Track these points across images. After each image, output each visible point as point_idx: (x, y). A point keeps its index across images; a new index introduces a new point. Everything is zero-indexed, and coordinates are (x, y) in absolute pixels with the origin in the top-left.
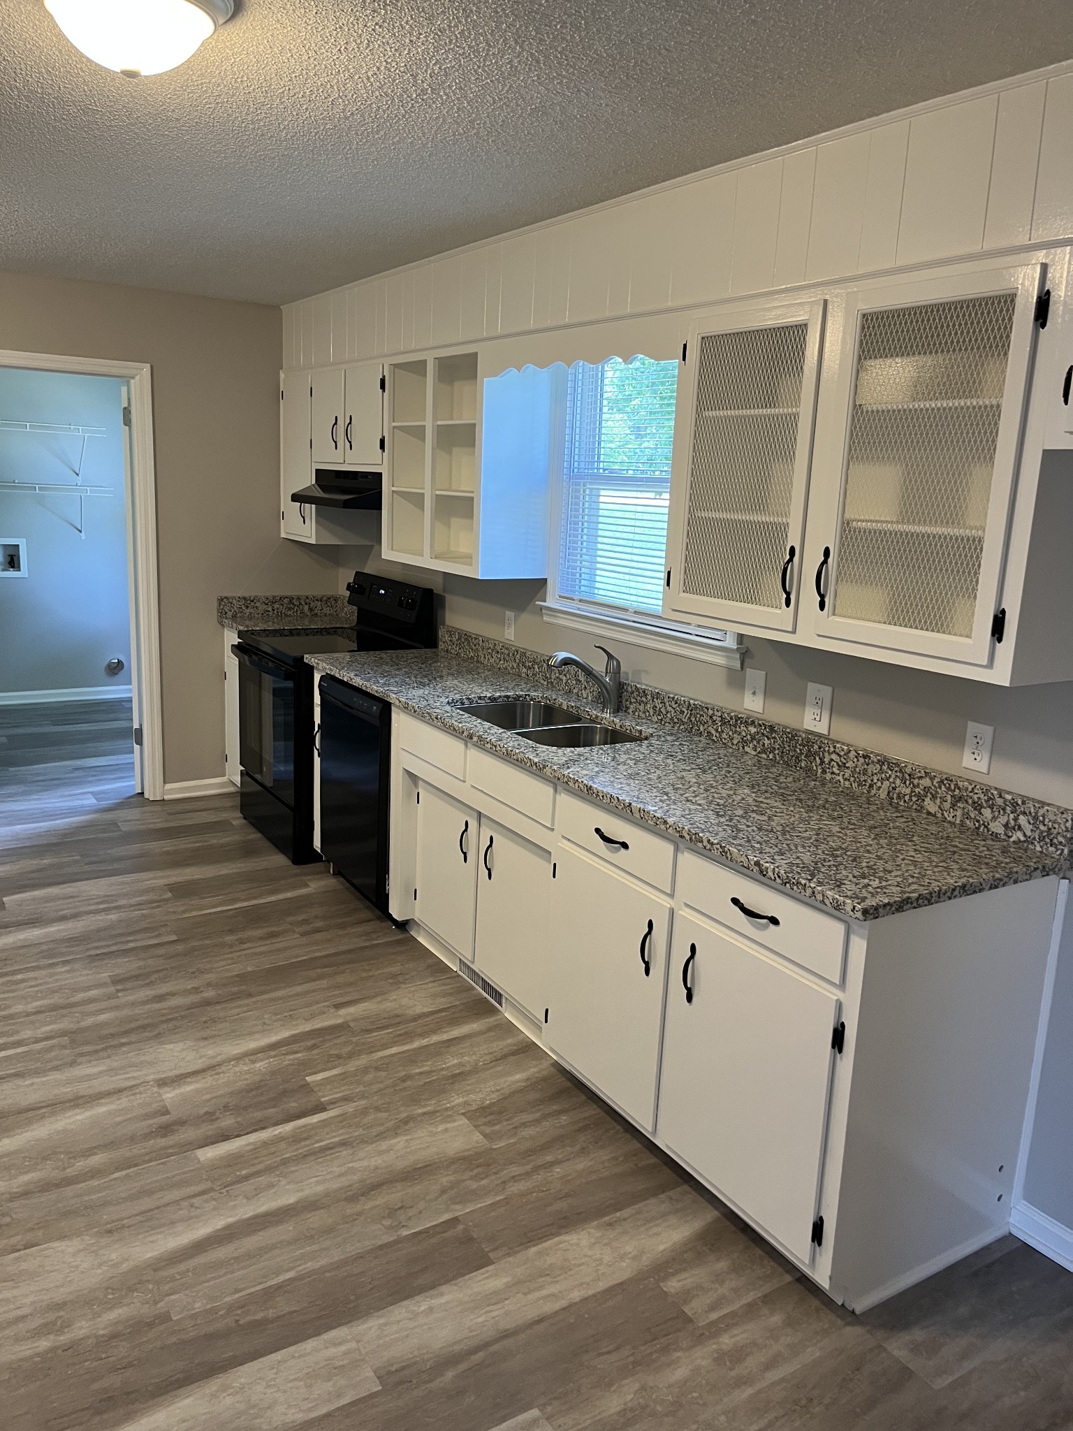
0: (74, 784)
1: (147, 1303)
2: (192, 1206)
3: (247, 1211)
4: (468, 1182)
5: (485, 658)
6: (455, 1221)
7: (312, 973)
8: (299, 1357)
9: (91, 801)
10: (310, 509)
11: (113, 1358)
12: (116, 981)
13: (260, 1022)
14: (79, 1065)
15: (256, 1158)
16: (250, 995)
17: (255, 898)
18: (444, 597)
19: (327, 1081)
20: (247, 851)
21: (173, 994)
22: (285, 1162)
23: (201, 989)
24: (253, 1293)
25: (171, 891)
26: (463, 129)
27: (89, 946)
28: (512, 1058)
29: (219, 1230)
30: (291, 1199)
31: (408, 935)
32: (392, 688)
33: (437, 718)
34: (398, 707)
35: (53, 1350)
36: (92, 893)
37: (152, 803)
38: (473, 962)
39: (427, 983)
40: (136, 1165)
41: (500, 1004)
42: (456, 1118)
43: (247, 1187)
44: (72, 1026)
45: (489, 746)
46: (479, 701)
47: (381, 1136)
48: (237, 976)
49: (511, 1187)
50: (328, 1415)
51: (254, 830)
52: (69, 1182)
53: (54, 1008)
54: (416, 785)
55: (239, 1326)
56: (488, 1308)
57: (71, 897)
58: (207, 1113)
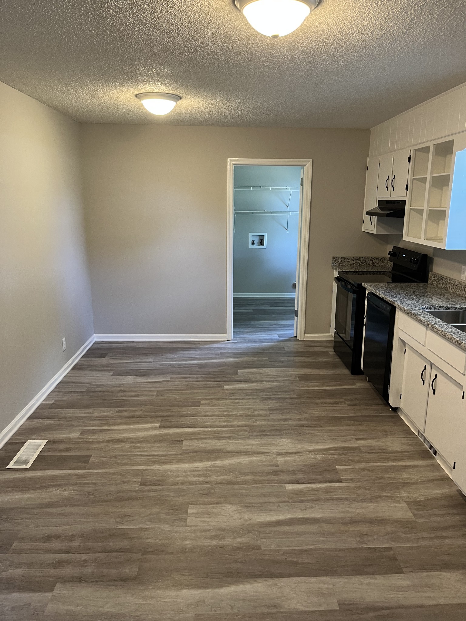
0: (271, 330)
1: (254, 539)
2: (279, 506)
3: (300, 515)
4: (400, 533)
5: (450, 288)
6: (390, 549)
7: (349, 422)
8: (307, 583)
9: (276, 337)
10: (375, 218)
11: (236, 557)
12: (271, 409)
13: (322, 438)
14: (250, 439)
15: (308, 494)
16: (321, 426)
17: (332, 386)
18: (433, 258)
19: (345, 470)
20: (334, 366)
21: (290, 419)
22: (319, 500)
23: (302, 420)
24: (294, 549)
25: (298, 377)
26: (436, 33)
27: (264, 394)
28: (436, 482)
29: (287, 519)
30: (319, 516)
31: (397, 414)
32: (397, 300)
33: (414, 315)
34: (398, 308)
35: (216, 546)
36: (269, 373)
37: (300, 341)
38: (424, 433)
39: (401, 438)
40: (262, 484)
41: (436, 456)
42: (401, 502)
43: (303, 505)
44: (251, 424)
45: (436, 330)
46: (440, 309)
47: (364, 501)
48: (317, 417)
49: (421, 542)
50: (313, 612)
51: (338, 357)
52: (237, 483)
53: (246, 415)
54: (405, 346)
55: (287, 561)
56: (396, 593)
57: (261, 374)
58: (293, 470)
